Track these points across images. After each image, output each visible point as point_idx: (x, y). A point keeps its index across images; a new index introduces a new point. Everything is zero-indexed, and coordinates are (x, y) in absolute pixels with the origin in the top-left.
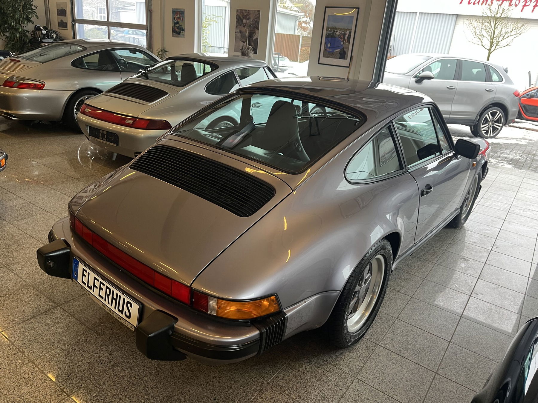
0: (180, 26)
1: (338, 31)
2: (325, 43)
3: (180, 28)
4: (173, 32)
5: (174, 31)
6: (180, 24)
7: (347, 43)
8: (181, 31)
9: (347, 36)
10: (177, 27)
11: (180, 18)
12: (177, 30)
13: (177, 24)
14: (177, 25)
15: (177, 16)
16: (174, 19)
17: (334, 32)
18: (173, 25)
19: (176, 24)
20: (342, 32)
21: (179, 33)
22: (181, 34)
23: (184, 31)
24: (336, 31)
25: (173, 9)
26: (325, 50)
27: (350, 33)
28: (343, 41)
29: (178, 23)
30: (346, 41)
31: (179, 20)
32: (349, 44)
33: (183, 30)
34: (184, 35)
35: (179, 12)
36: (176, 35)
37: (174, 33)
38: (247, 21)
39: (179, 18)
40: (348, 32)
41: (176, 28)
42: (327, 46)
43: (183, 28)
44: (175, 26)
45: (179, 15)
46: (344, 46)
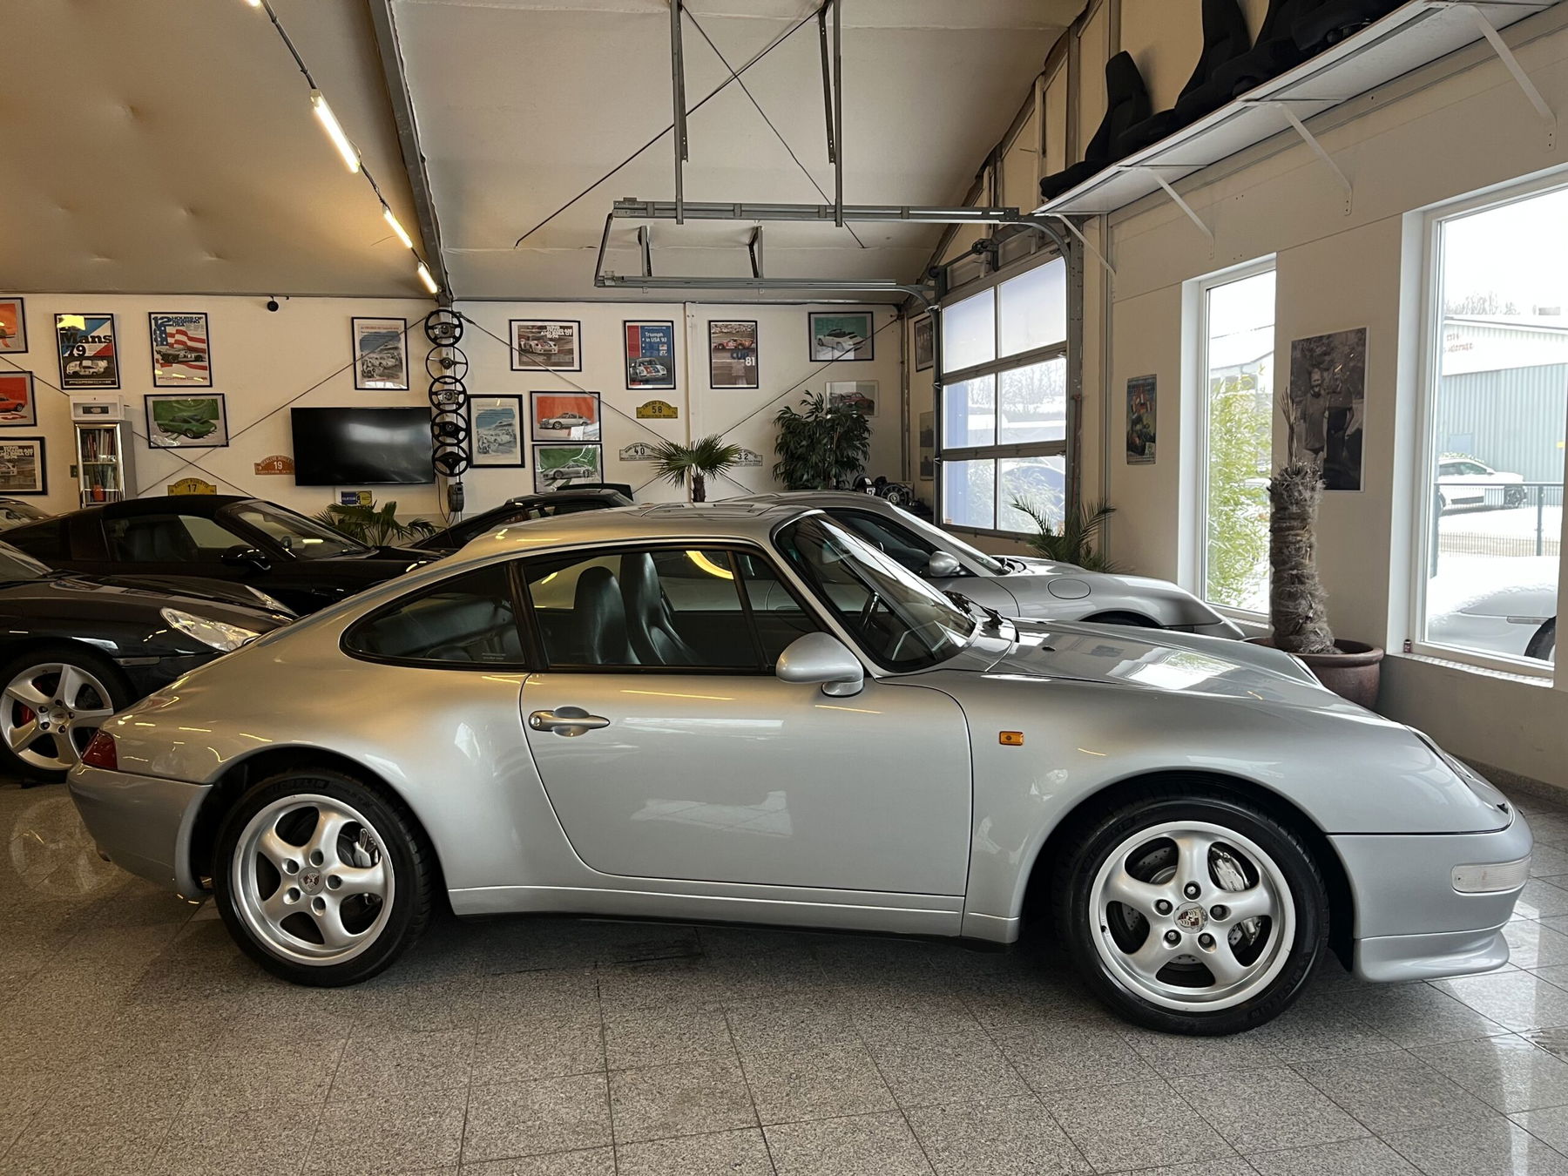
0: (1144, 427)
3: (1146, 436)
4: (1128, 450)
5: (1131, 447)
6: (1146, 423)
8: (1147, 444)
10: (1136, 431)
11: (1145, 404)
12: (1137, 441)
13: (1138, 423)
14: (1138, 427)
15: (1138, 400)
16: (1130, 409)
18: (1130, 427)
19: (1134, 423)
21: (1143, 451)
22: (1147, 451)
23: (1154, 442)
25: (1129, 381)
29: (1139, 420)
31: (1143, 411)
33: (1153, 440)
34: (1153, 455)
35: (1143, 385)
37: (1130, 453)
38: (1325, 374)
39: (1142, 405)
41: (1135, 435)
43: (1152, 434)
44: (1132, 430)
45: (1142, 396)
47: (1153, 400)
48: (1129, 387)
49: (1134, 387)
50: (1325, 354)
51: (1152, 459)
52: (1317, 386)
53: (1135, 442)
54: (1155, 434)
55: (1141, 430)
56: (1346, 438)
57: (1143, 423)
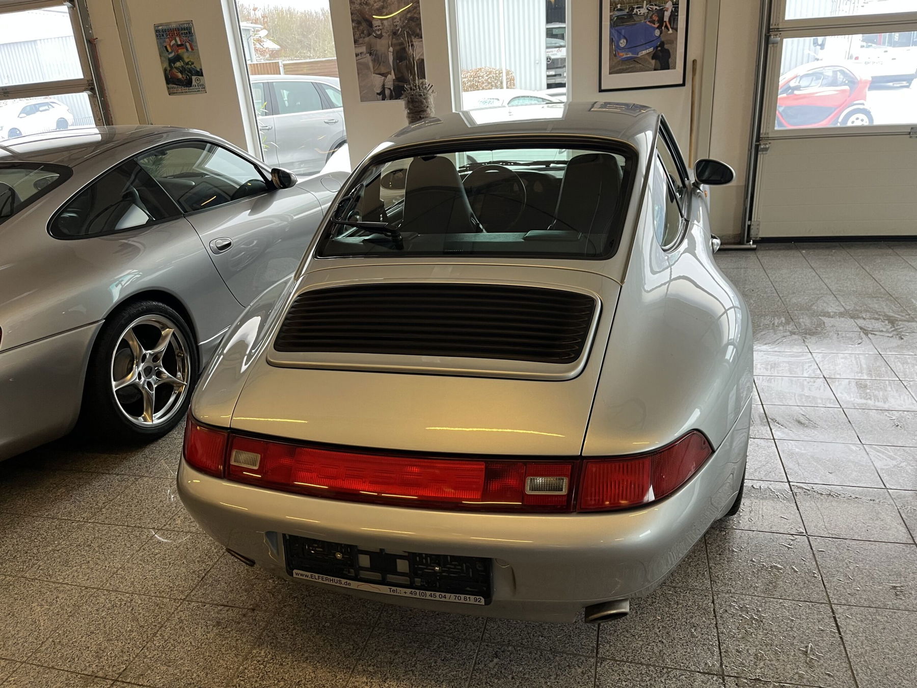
0: (187, 64)
1: (642, 7)
2: (611, 40)
3: (190, 71)
4: (168, 83)
5: (170, 80)
6: (187, 60)
7: (671, 31)
8: (194, 78)
10: (176, 68)
11: (182, 45)
12: (180, 76)
13: (179, 61)
14: (178, 64)
15: (173, 42)
16: (163, 49)
17: (633, 9)
18: (166, 65)
19: (172, 61)
20: (655, 7)
21: (189, 83)
22: (194, 83)
23: (202, 75)
24: (637, 8)
25: (156, 26)
26: (613, 55)
27: (676, 5)
29: (178, 58)
30: (666, 26)
31: (180, 51)
32: (676, 30)
33: (200, 73)
34: (203, 86)
35: (177, 29)
36: (180, 89)
37: (171, 86)
38: (385, 22)
39: (178, 46)
40: (669, 5)
41: (175, 71)
42: (618, 46)
43: (199, 70)
44: (171, 68)
45: (178, 39)
46: (663, 39)
47: (192, 42)
48: (157, 31)
49: (164, 31)
51: (203, 88)
53: (177, 76)
54: (201, 69)
55: (182, 67)
57: (183, 61)
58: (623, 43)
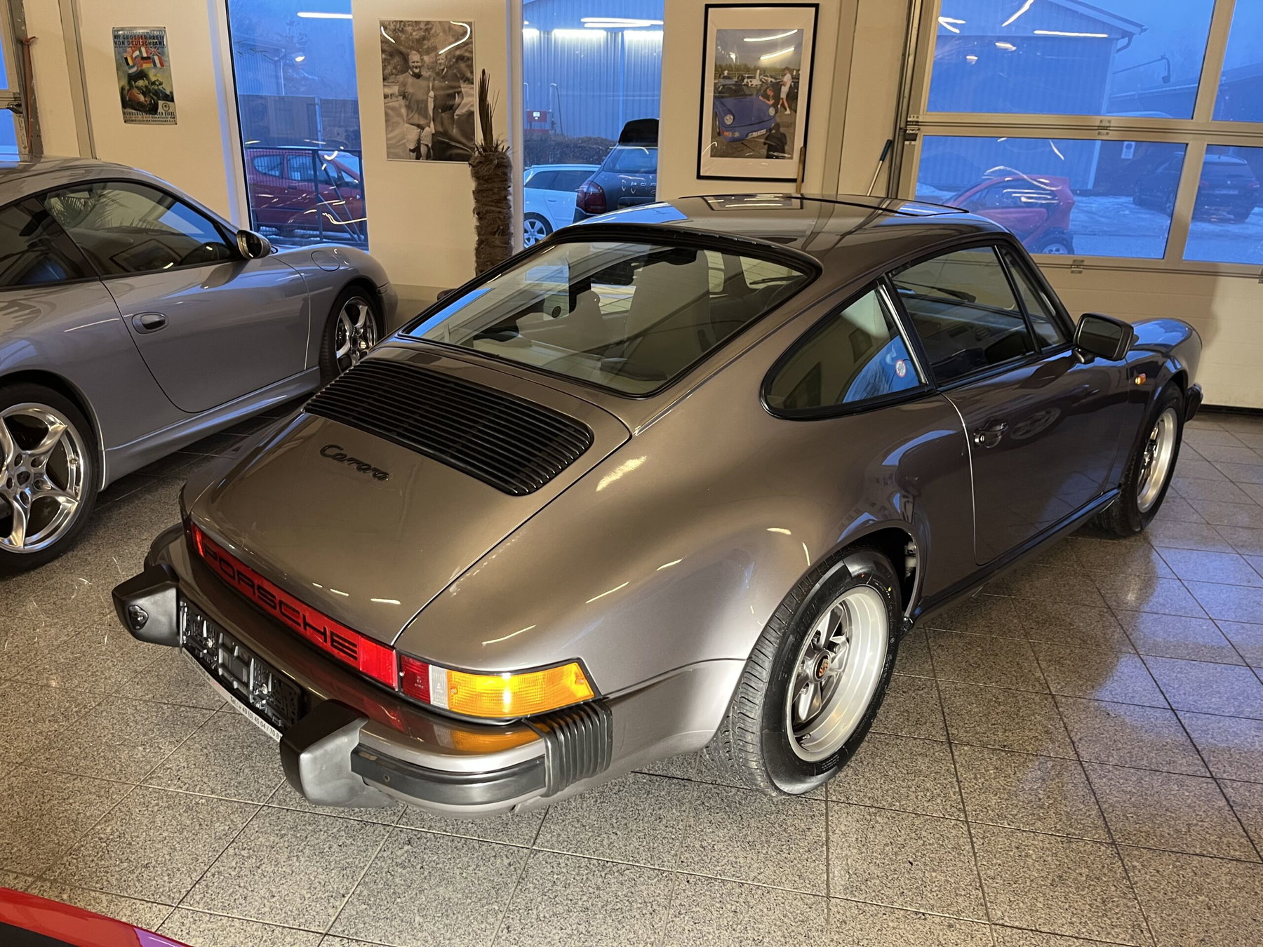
0: (154, 83)
1: (754, 78)
2: (715, 115)
3: (156, 93)
4: (124, 106)
5: (128, 102)
6: (153, 79)
7: (788, 112)
8: (160, 103)
9: (785, 90)
10: (137, 87)
11: (148, 58)
12: (142, 98)
13: (143, 78)
14: (141, 83)
15: (137, 53)
17: (743, 78)
18: (124, 82)
19: (133, 78)
20: (770, 79)
21: (153, 110)
22: (160, 110)
23: (172, 100)
24: (748, 77)
25: (115, 31)
26: (717, 134)
27: (796, 80)
28: (775, 105)
29: (142, 75)
30: (783, 105)
31: (145, 66)
32: (796, 112)
33: (169, 98)
34: (173, 116)
35: (144, 37)
36: (140, 116)
37: (129, 110)
38: (426, 58)
39: (143, 58)
40: (787, 79)
41: (135, 91)
42: (722, 123)
43: (168, 93)
44: (131, 86)
45: (143, 49)
46: (778, 120)
47: (162, 55)
48: (116, 37)
49: (126, 37)
50: (424, 38)
51: (172, 118)
52: (416, 67)
53: (138, 99)
54: (172, 93)
55: (146, 87)
56: (455, 117)
57: (148, 79)
58: (729, 120)
